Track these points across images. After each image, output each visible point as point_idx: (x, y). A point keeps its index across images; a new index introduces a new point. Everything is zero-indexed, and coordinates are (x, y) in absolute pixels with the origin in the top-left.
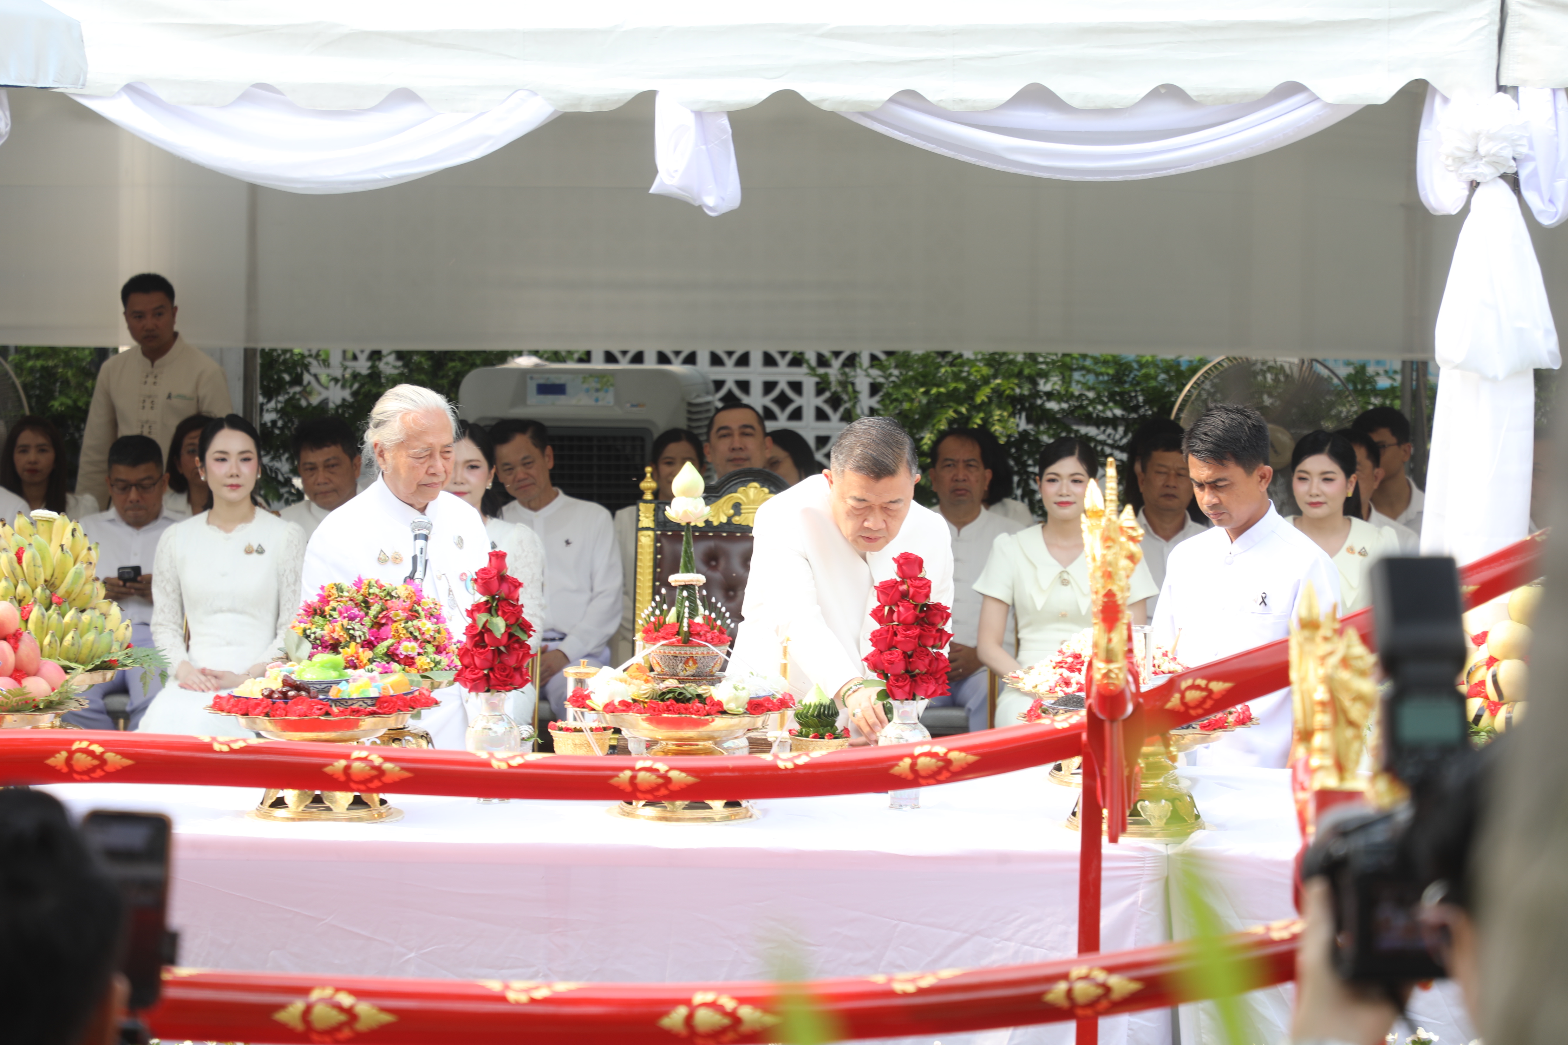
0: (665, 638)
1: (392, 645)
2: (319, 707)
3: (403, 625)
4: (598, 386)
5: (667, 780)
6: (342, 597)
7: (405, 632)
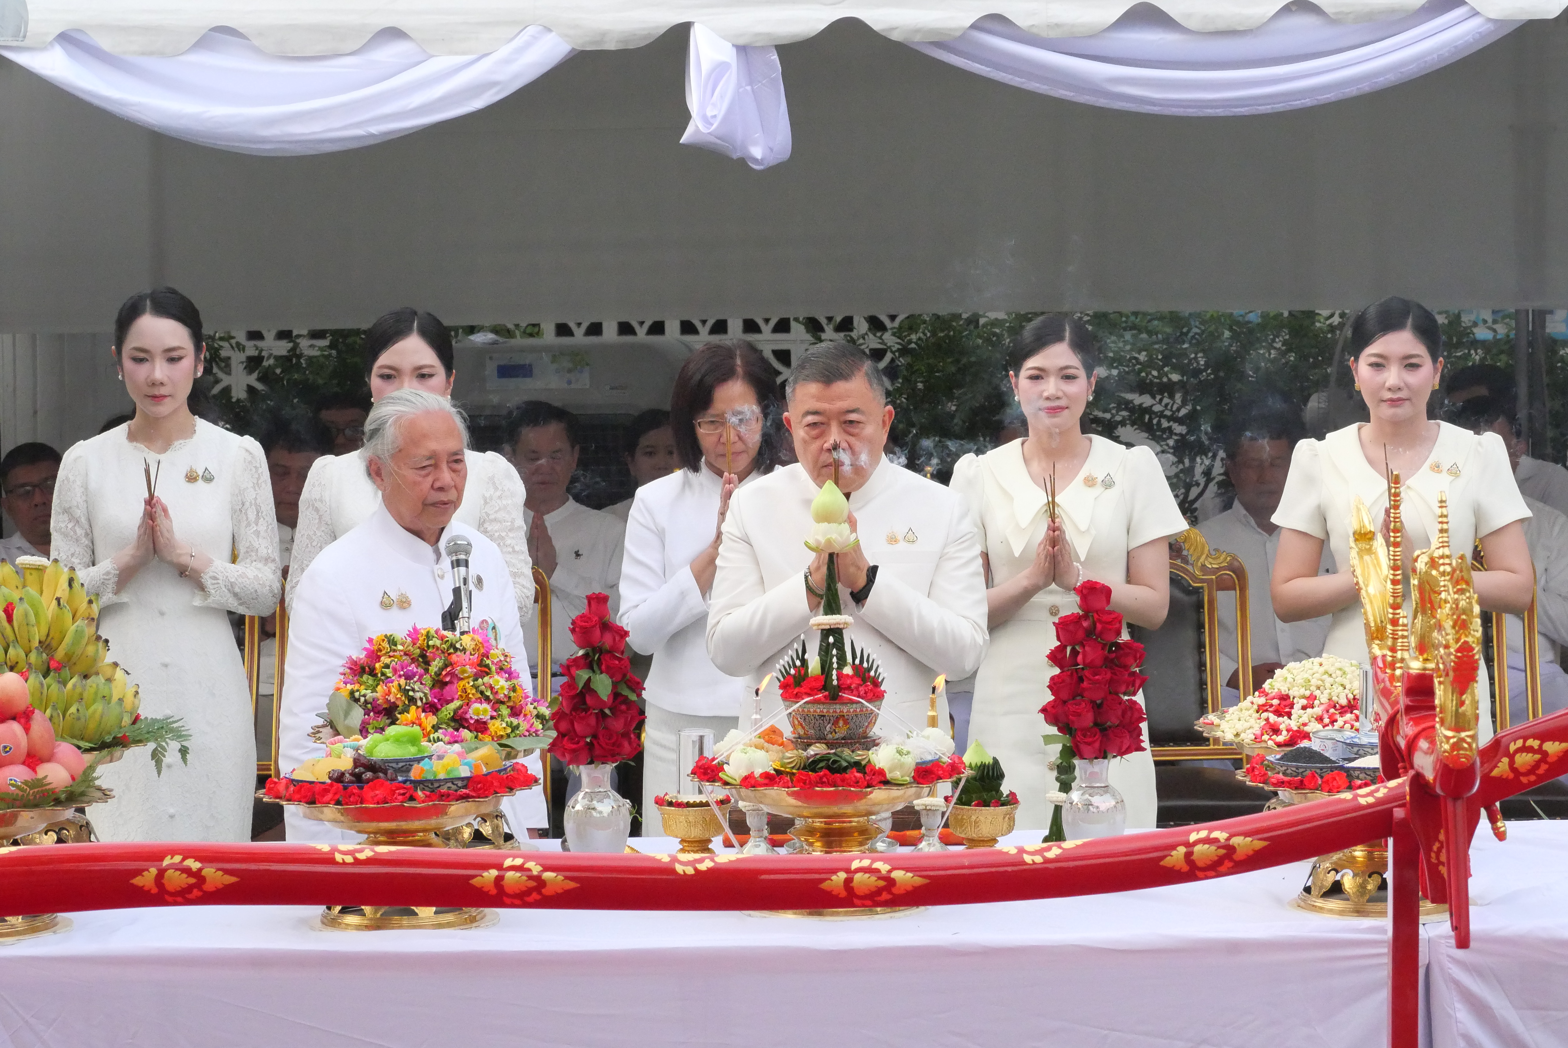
0: (809, 695)
1: (461, 707)
2: (402, 791)
3: (472, 683)
4: (570, 365)
5: (890, 882)
6: (395, 651)
7: (474, 691)
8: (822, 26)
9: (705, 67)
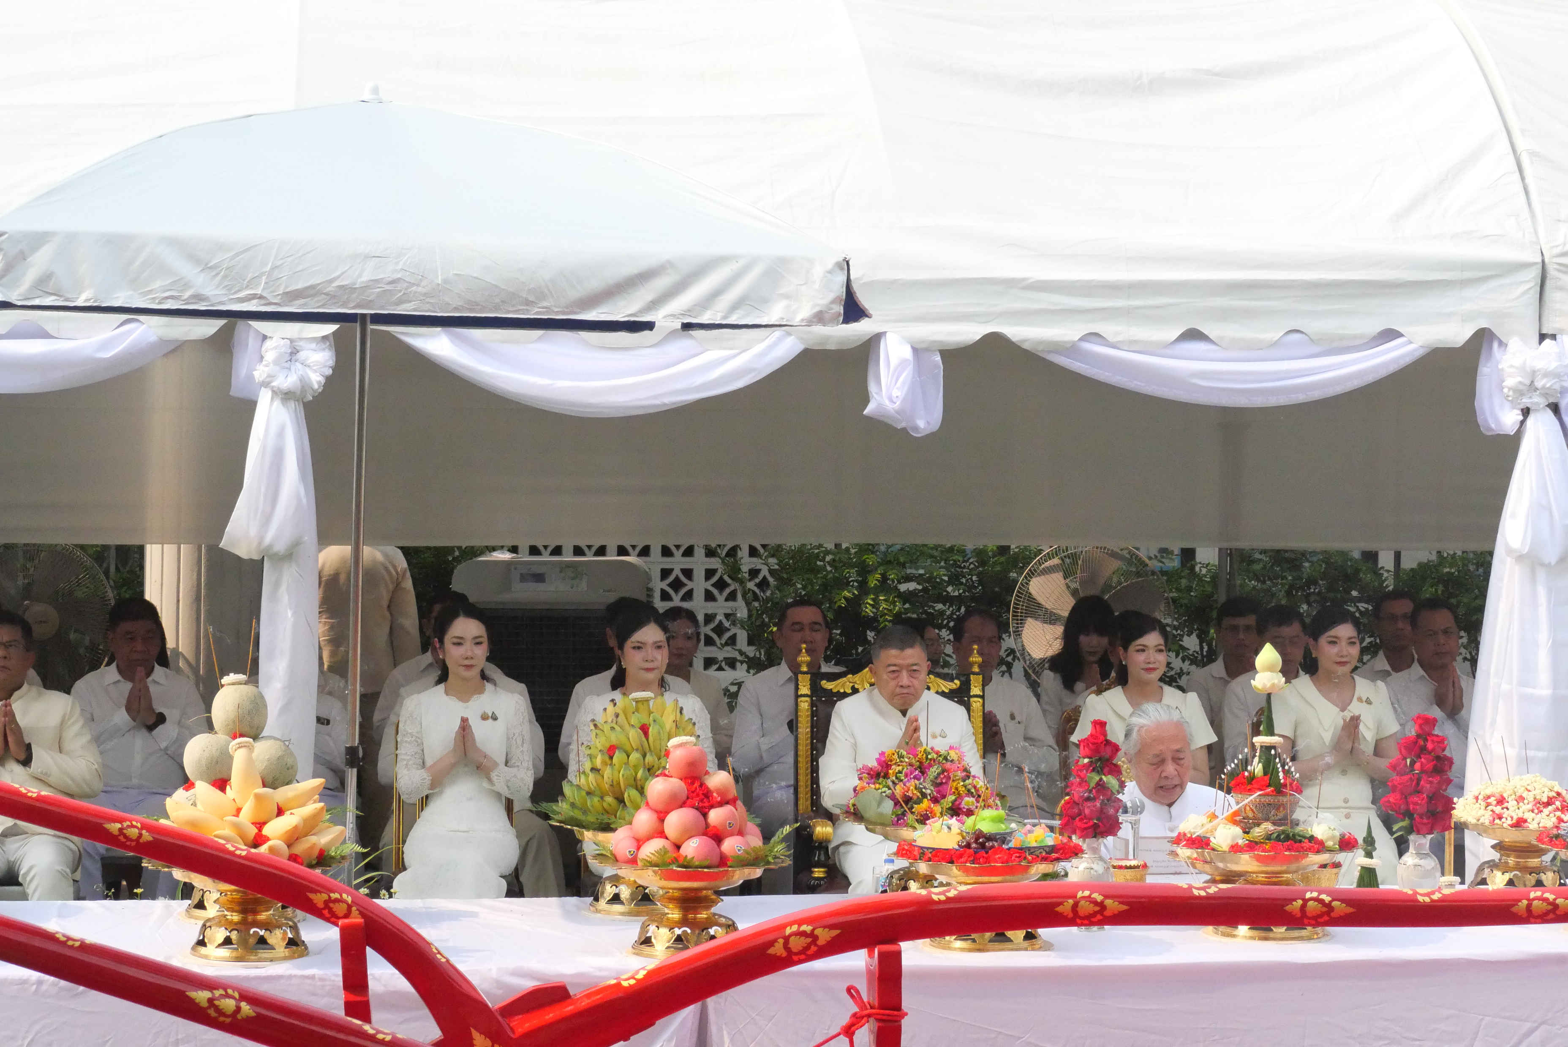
0: (1261, 790)
1: (955, 800)
3: (962, 783)
4: (573, 575)
7: (964, 789)
8: (978, 337)
9: (894, 363)
